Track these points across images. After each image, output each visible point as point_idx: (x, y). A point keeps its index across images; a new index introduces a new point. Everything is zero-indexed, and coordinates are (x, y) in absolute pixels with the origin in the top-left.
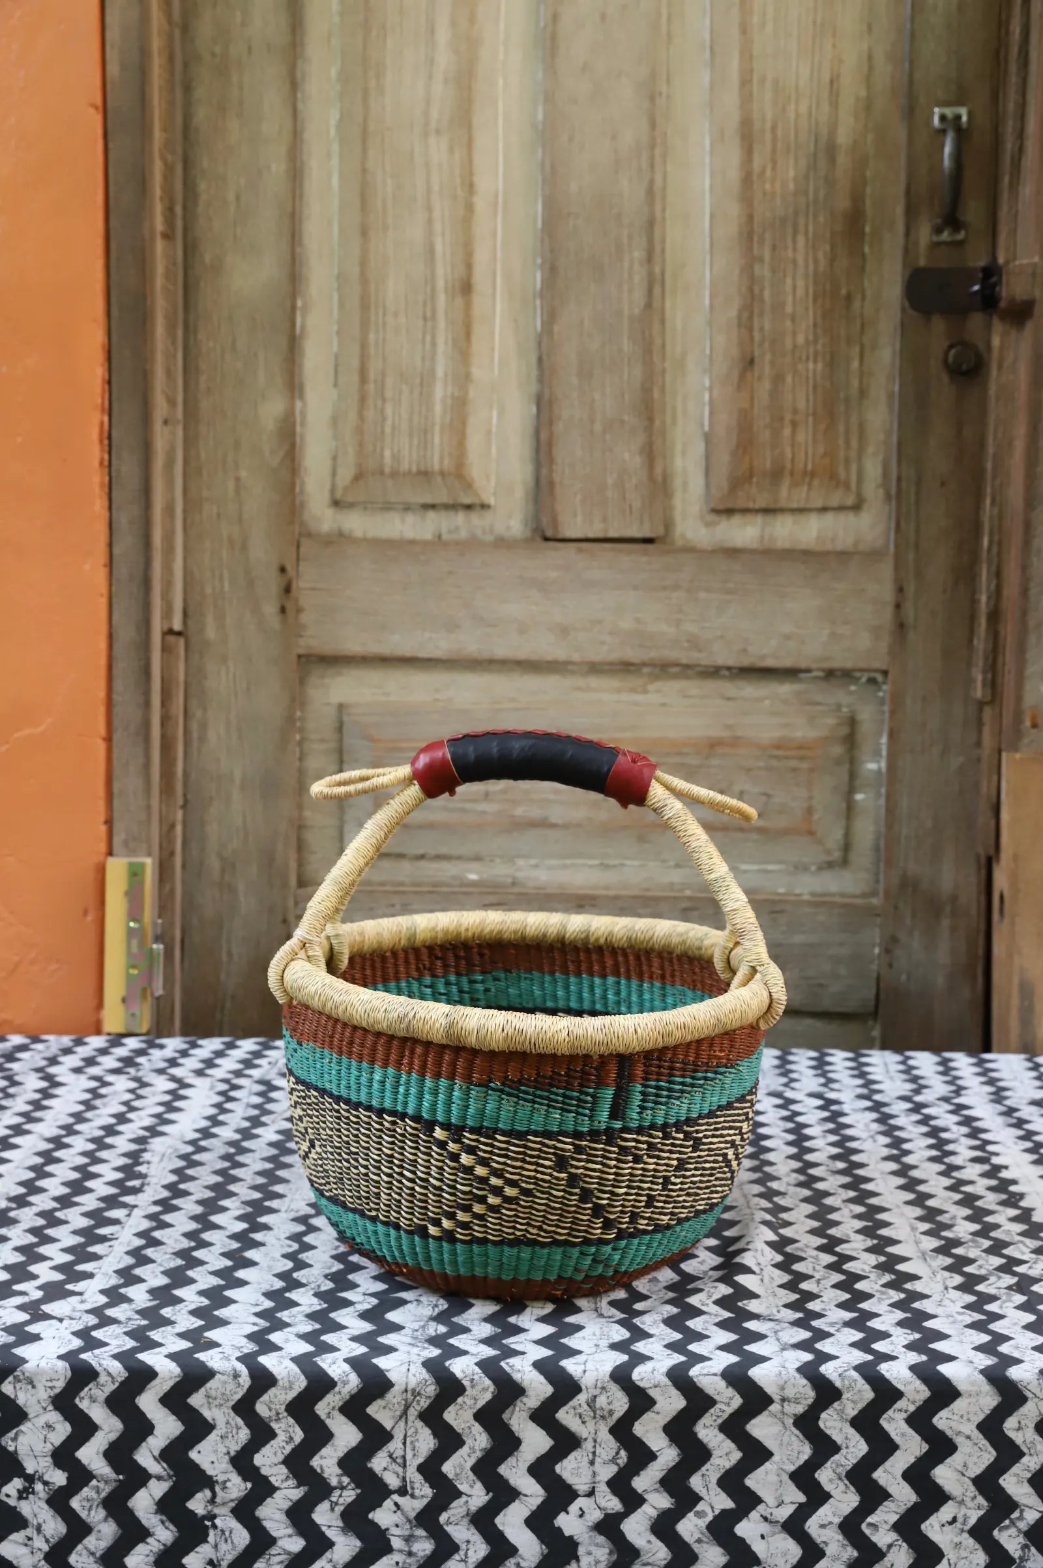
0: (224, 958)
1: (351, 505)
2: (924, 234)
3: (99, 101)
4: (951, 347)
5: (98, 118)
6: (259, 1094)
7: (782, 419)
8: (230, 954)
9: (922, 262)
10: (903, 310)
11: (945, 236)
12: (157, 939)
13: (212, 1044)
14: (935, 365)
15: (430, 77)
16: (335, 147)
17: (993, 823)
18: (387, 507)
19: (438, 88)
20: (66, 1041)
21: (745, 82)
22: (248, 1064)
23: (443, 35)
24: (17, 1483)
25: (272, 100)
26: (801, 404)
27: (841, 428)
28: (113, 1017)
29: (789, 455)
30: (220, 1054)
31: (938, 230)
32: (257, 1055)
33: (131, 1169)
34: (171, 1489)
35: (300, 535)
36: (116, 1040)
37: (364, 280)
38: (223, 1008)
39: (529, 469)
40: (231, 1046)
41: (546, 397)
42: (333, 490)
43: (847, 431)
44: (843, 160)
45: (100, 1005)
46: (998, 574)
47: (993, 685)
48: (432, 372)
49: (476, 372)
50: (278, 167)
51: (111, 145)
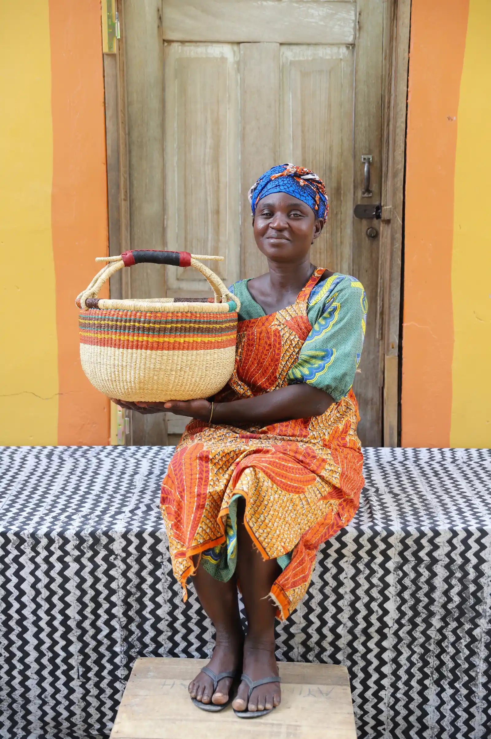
0: (145, 421)
1: (182, 280)
2: (359, 194)
3: (105, 162)
4: (368, 229)
5: (105, 166)
6: (162, 463)
7: (316, 252)
8: (147, 420)
9: (359, 203)
10: (353, 217)
11: (366, 195)
12: (126, 417)
13: (144, 448)
14: (364, 234)
15: (205, 148)
16: (176, 169)
17: (382, 376)
18: (194, 280)
19: (208, 150)
20: (100, 447)
21: (304, 147)
22: (156, 454)
23: (209, 134)
24: (113, 556)
25: (156, 156)
26: (322, 247)
27: (335, 254)
28: (114, 440)
29: (319, 263)
30: (147, 451)
31: (364, 193)
32: (159, 451)
33: (131, 483)
34: (152, 556)
35: (167, 289)
36: (115, 447)
37: (186, 210)
38: (145, 437)
39: (238, 267)
40: (151, 449)
41: (243, 244)
42: (177, 275)
43: (337, 255)
44: (334, 171)
45: (109, 436)
46: (383, 301)
47: (382, 334)
48: (208, 238)
49: (222, 238)
50: (158, 176)
51: (109, 175)
